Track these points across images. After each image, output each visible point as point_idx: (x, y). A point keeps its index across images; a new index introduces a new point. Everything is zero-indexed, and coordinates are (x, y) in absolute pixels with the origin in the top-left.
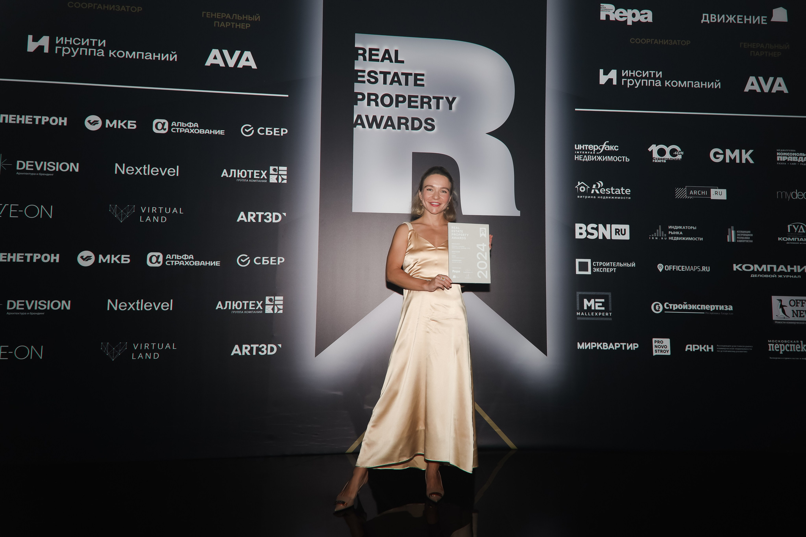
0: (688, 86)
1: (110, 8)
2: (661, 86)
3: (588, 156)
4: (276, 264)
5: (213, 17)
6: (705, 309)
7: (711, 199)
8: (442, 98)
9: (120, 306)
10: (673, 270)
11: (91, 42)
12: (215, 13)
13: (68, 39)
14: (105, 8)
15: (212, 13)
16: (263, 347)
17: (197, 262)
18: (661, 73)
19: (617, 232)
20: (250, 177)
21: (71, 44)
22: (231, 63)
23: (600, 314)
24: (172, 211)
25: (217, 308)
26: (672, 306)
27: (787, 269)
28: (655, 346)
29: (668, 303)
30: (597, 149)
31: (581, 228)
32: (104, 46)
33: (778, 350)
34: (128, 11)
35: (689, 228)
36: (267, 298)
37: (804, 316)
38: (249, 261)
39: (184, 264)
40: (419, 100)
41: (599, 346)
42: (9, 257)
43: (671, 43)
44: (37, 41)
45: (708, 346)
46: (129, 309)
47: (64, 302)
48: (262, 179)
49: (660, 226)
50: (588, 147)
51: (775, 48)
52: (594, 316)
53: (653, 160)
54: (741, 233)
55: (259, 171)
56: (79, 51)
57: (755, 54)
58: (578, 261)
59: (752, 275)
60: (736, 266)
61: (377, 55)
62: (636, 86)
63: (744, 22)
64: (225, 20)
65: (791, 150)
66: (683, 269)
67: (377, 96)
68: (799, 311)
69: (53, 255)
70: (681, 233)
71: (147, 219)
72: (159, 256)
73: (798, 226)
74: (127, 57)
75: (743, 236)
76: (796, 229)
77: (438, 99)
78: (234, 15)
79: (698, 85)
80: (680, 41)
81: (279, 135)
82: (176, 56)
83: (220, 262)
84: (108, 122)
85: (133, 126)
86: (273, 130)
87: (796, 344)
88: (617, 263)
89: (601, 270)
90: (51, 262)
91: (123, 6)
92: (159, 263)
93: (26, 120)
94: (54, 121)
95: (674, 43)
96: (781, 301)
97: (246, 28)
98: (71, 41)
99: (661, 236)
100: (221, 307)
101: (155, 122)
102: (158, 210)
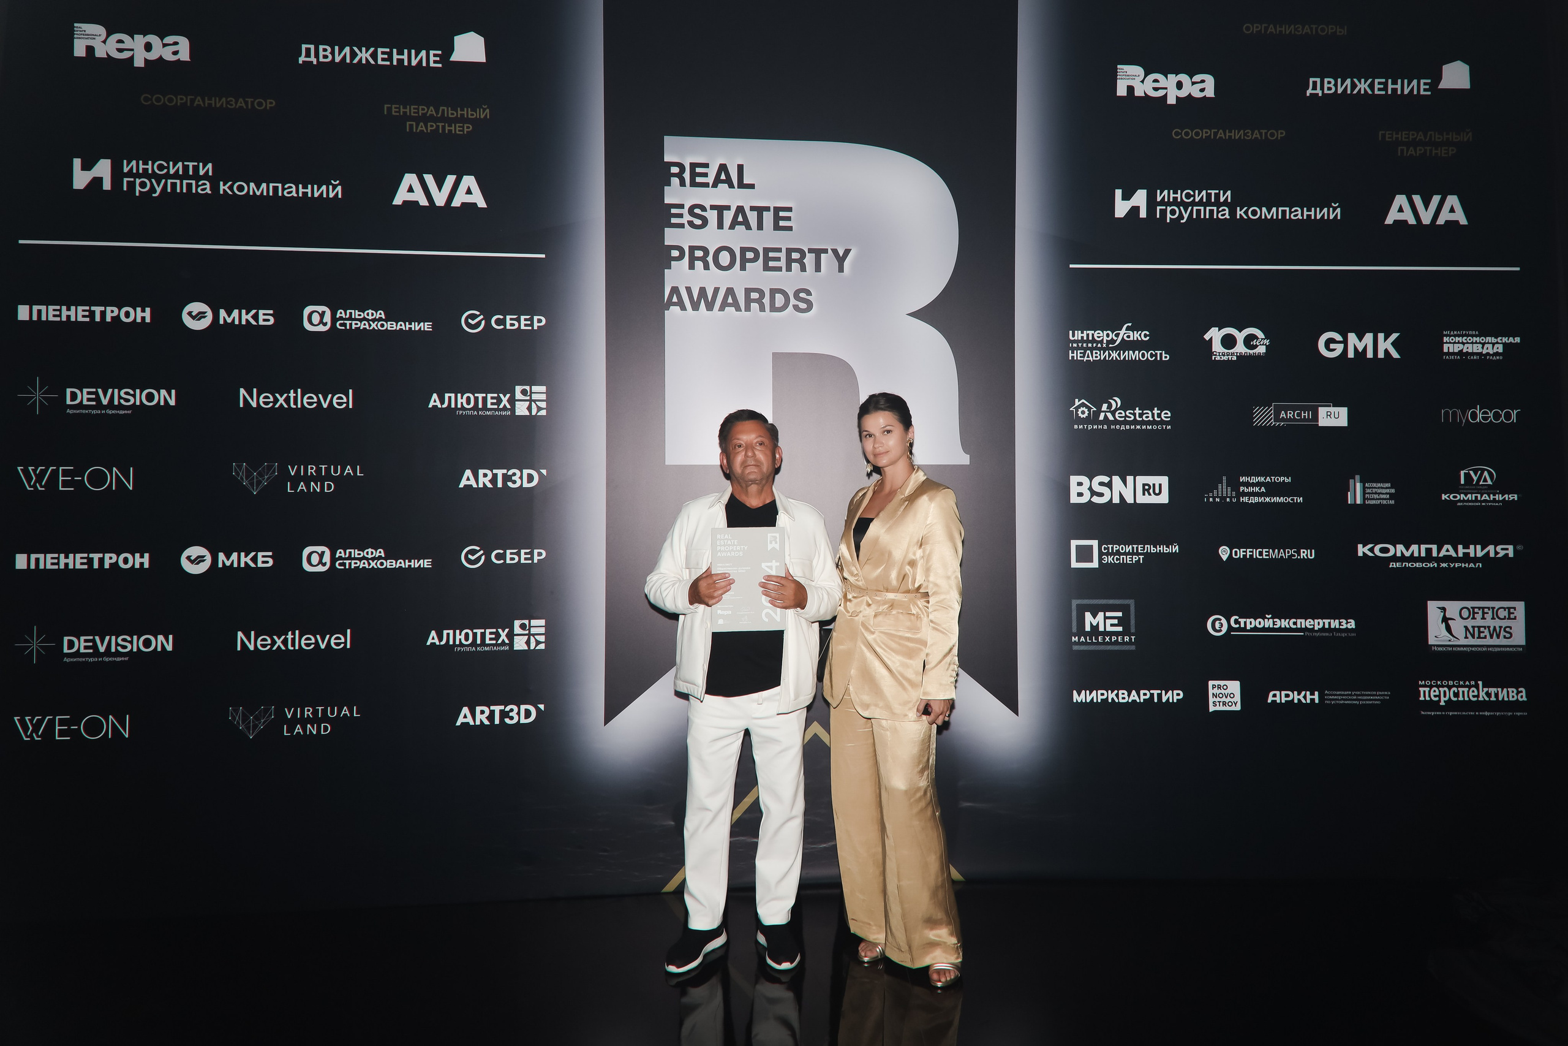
0: (1280, 217)
1: (217, 103)
2: (1228, 217)
3: (1094, 352)
4: (530, 562)
5: (405, 113)
6: (1304, 627)
7: (1320, 426)
8: (825, 251)
9: (259, 643)
10: (1248, 557)
11: (186, 168)
12: (408, 107)
13: (145, 163)
14: (208, 104)
15: (401, 106)
16: (512, 710)
17: (390, 562)
18: (1229, 193)
19: (1146, 489)
20: (480, 406)
21: (150, 172)
22: (440, 200)
23: (1114, 639)
24: (343, 470)
25: (428, 644)
26: (1245, 623)
27: (1456, 551)
28: (1213, 694)
29: (1237, 617)
30: (1109, 339)
31: (1080, 484)
32: (210, 174)
33: (1437, 699)
34: (249, 107)
35: (1278, 479)
36: (517, 623)
37: (1486, 636)
38: (483, 558)
39: (369, 566)
40: (783, 255)
41: (1111, 695)
42: (63, 560)
43: (1248, 136)
44: (89, 169)
45: (1308, 693)
46: (274, 648)
47: (161, 638)
48: (501, 410)
49: (1224, 478)
50: (1093, 335)
51: (1445, 140)
52: (1104, 643)
53: (1213, 357)
54: (1372, 488)
55: (496, 395)
56: (166, 184)
57: (1407, 154)
58: (1074, 543)
59: (1391, 564)
60: (1363, 547)
61: (705, 175)
62: (1183, 218)
63: (1387, 91)
64: (425, 119)
65: (1470, 332)
66: (1266, 555)
67: (706, 251)
68: (1477, 627)
69: (137, 555)
70: (1263, 489)
71: (300, 488)
72: (323, 553)
73: (1480, 472)
74: (251, 193)
75: (1377, 494)
76: (1475, 478)
77: (818, 253)
78: (441, 108)
79: (1298, 214)
80: (1266, 131)
81: (530, 328)
82: (339, 188)
83: (430, 561)
84: (223, 313)
85: (268, 320)
86: (518, 320)
87: (1470, 687)
88: (1146, 546)
89: (1117, 559)
90: (136, 567)
91: (241, 100)
92: (324, 565)
93: (78, 314)
94: (127, 315)
95: (1254, 136)
96: (1444, 609)
97: (465, 133)
98: (149, 167)
99: (1227, 495)
100: (436, 641)
101: (307, 311)
102: (319, 470)
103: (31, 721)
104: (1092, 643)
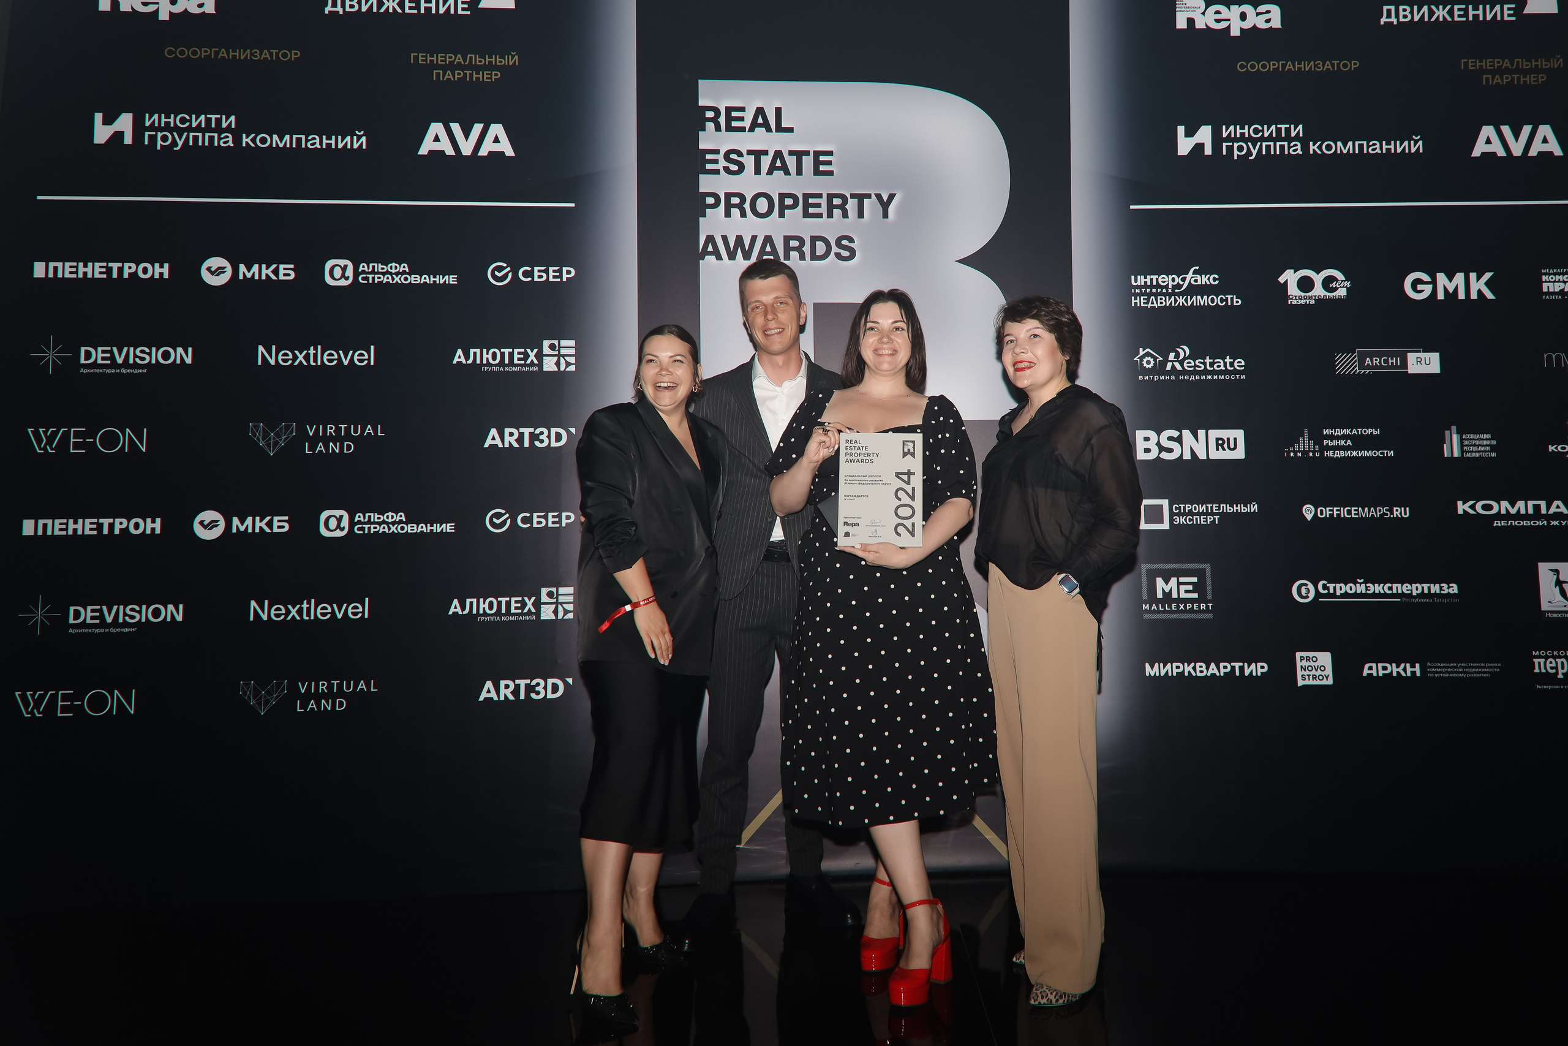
0: (1357, 152)
1: (241, 55)
2: (1301, 153)
3: (1159, 297)
4: (558, 525)
5: (432, 61)
6: (1401, 592)
7: (1409, 373)
8: (869, 196)
9: (273, 612)
10: (1335, 516)
11: (208, 121)
12: (435, 55)
13: (167, 117)
14: (233, 55)
15: (428, 55)
16: (538, 684)
17: (411, 527)
18: (1300, 127)
19: (1220, 444)
20: (507, 362)
21: (172, 125)
22: (467, 149)
23: (1189, 606)
24: (363, 430)
25: (450, 613)
26: (1335, 588)
28: (1302, 667)
29: (1325, 582)
30: (1175, 283)
31: (1147, 439)
32: (233, 126)
33: (1554, 671)
34: (274, 59)
35: (1365, 431)
36: (544, 591)
38: (509, 521)
39: (389, 531)
40: (823, 201)
41: (1188, 669)
42: (71, 526)
43: (1319, 68)
44: (111, 124)
45: (1408, 665)
46: (289, 618)
47: (170, 607)
48: (528, 365)
49: (1306, 431)
50: (1157, 279)
51: (1533, 67)
52: (1178, 611)
53: (1289, 301)
54: (1471, 439)
55: (523, 350)
56: (188, 137)
57: (1493, 82)
58: (1144, 503)
59: (1496, 522)
60: (1463, 504)
61: (742, 119)
62: (1252, 155)
63: (1467, 18)
64: (452, 67)
66: (1355, 514)
67: (742, 198)
69: (149, 520)
70: (1349, 443)
71: (318, 449)
72: (341, 517)
74: (274, 145)
75: (1477, 445)
77: (861, 198)
78: (469, 56)
79: (1377, 147)
80: (1338, 61)
81: (559, 280)
82: (364, 139)
83: (454, 524)
84: (242, 268)
85: (289, 275)
86: (547, 272)
88: (1221, 505)
89: (1189, 520)
90: (147, 533)
91: (266, 51)
92: (342, 529)
93: (95, 270)
94: (145, 271)
95: (1325, 67)
96: (1557, 572)
97: (493, 80)
98: (172, 120)
99: (1309, 449)
100: (459, 610)
101: (329, 264)
102: (338, 430)
103: (33, 696)
104: (1165, 612)
